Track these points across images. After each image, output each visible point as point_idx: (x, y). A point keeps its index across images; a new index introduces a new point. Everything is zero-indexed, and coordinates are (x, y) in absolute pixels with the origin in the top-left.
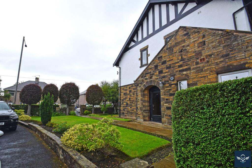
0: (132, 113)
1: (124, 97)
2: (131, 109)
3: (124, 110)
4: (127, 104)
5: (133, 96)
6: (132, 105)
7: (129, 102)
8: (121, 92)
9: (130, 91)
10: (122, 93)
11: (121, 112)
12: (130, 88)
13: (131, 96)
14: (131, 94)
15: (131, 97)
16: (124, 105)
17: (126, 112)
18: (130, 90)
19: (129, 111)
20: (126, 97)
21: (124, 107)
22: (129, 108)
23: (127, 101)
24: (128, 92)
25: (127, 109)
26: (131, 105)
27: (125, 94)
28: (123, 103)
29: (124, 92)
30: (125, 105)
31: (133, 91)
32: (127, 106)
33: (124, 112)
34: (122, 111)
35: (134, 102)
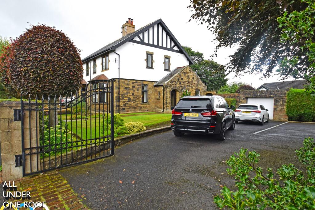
0: (135, 108)
1: (125, 92)
2: (135, 104)
3: (125, 105)
4: (129, 99)
5: (136, 92)
6: (136, 100)
7: (132, 97)
8: (120, 85)
9: (134, 87)
10: (122, 87)
11: (120, 107)
12: (133, 83)
13: (134, 91)
14: (135, 89)
15: (134, 93)
16: (124, 101)
17: (128, 107)
18: (134, 85)
19: (132, 106)
20: (128, 92)
21: (126, 103)
22: (132, 103)
23: (130, 96)
24: (131, 87)
25: (129, 104)
26: (134, 100)
27: (126, 88)
28: (123, 98)
29: (125, 86)
30: (127, 101)
31: (137, 87)
32: (129, 102)
33: (126, 107)
34: (122, 106)
35: (138, 98)
